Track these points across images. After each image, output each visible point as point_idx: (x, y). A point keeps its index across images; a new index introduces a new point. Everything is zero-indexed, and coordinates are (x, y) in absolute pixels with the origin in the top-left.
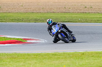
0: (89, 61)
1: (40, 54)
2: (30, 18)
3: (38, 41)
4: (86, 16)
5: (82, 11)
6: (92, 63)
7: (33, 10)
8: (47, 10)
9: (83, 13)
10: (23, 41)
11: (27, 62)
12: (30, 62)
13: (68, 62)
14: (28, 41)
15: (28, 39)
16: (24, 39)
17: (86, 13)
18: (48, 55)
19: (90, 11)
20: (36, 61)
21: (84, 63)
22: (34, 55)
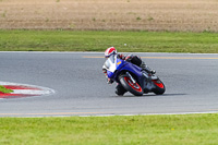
0: (146, 135)
1: (40, 120)
2: (20, 42)
3: (36, 92)
4: (139, 38)
5: (131, 27)
6: (153, 141)
7: (27, 24)
8: (56, 25)
9: (133, 30)
10: (5, 91)
11: (15, 136)
12: (19, 136)
13: (101, 136)
14: (16, 92)
15: (15, 88)
16: (8, 87)
17: (139, 31)
18: (57, 121)
19: (148, 27)
20: (32, 135)
21: (135, 141)
22: (29, 121)
